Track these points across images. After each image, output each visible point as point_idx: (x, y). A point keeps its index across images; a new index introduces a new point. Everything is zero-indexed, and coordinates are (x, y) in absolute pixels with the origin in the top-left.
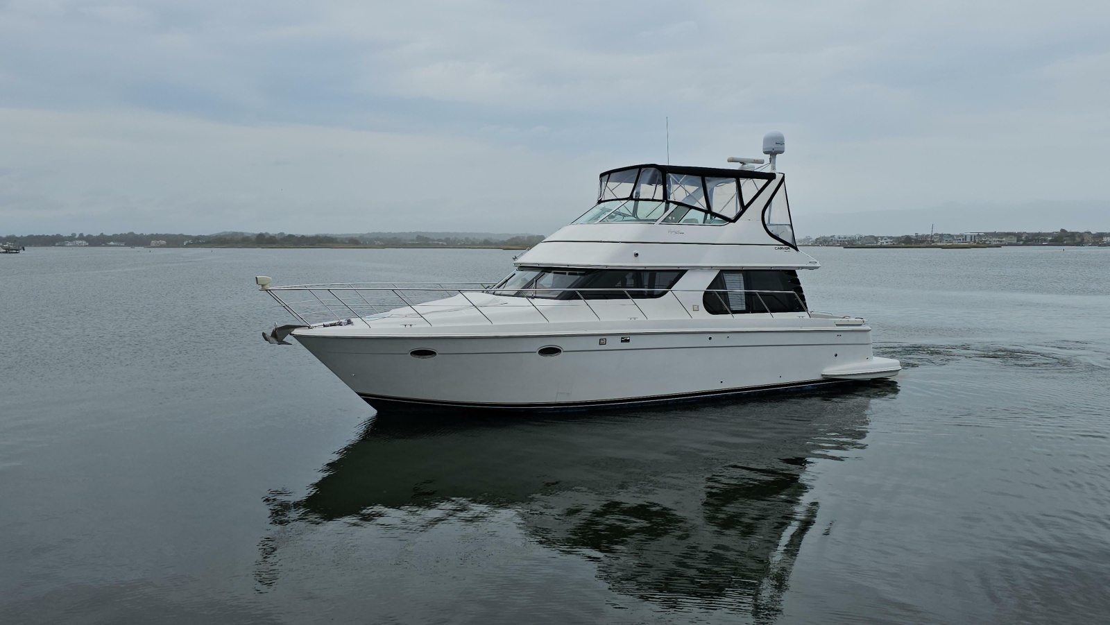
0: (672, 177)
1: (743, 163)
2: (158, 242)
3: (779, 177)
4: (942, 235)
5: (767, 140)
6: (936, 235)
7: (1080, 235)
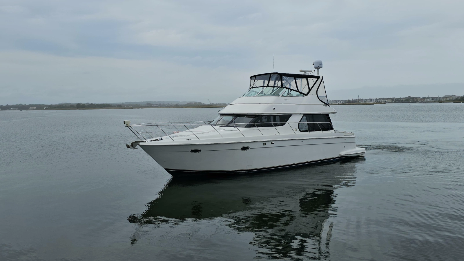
0: (284, 77)
1: (305, 72)
2: (33, 108)
3: (321, 77)
4: (362, 99)
5: (315, 63)
6: (360, 99)
7: (416, 98)
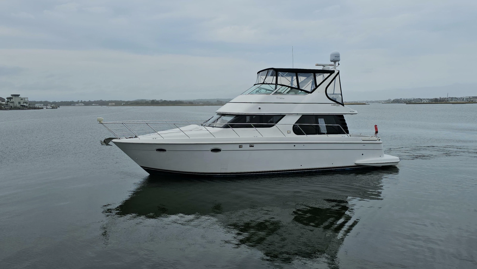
0: (280, 73)
1: (324, 66)
2: (112, 104)
3: (336, 72)
4: (452, 98)
5: (331, 55)
6: (449, 98)
